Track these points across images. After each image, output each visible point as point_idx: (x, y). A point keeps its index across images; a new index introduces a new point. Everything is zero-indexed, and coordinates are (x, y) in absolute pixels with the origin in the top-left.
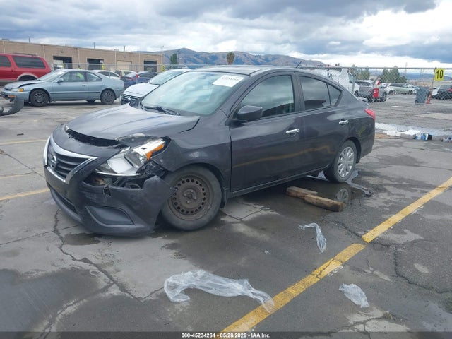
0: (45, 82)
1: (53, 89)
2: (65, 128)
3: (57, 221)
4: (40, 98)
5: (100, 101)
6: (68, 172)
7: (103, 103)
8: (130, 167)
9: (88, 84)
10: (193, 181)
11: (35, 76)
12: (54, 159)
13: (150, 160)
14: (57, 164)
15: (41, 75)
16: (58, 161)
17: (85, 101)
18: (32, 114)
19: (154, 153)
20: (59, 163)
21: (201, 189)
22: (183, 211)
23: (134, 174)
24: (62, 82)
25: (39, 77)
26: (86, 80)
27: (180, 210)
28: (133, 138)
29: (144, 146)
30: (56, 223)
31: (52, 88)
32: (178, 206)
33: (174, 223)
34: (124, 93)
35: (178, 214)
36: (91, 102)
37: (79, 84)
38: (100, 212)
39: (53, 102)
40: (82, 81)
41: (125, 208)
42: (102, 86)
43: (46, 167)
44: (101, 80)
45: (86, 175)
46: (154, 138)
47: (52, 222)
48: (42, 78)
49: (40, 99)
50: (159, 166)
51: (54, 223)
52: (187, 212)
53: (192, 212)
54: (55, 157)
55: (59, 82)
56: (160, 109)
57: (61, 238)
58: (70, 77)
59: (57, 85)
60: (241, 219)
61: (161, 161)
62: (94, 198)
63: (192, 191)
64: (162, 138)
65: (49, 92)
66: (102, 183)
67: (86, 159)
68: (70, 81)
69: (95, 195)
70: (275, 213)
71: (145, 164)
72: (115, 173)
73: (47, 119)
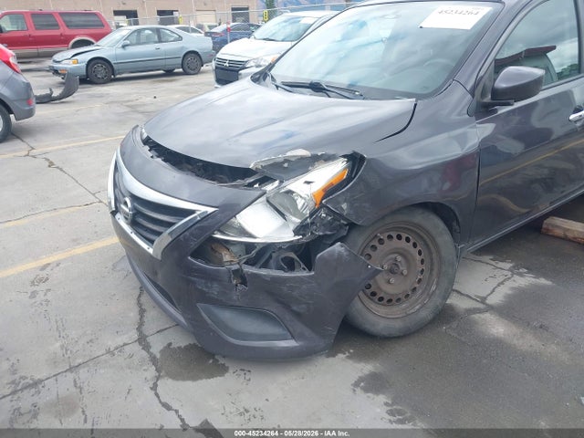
0: (107, 48)
1: (117, 57)
2: (141, 135)
3: (142, 312)
4: (101, 71)
5: (181, 70)
6: (159, 234)
7: (185, 73)
8: (280, 220)
9: (164, 47)
10: (399, 237)
11: (93, 41)
12: (126, 203)
13: (322, 206)
14: (134, 215)
15: (99, 37)
16: (134, 208)
17: (162, 72)
18: (92, 96)
19: (330, 191)
20: (137, 213)
21: (415, 252)
22: (381, 299)
23: (288, 236)
24: (127, 45)
25: (97, 41)
26: (160, 41)
27: (376, 298)
28: (286, 161)
29: (308, 177)
30: (142, 317)
31: (116, 55)
32: (372, 289)
33: (368, 327)
34: (219, 55)
35: (373, 306)
36: (169, 73)
37: (150, 48)
38: (227, 316)
39: (118, 76)
40: (156, 42)
41: (273, 308)
42: (182, 48)
43: (114, 213)
44: (180, 38)
45: (194, 245)
46: (328, 158)
47: (133, 315)
48: (100, 42)
49: (100, 73)
50: (337, 216)
51: (138, 317)
52: (390, 301)
53: (399, 300)
54: (128, 200)
55: (124, 47)
56: (316, 88)
57: (153, 360)
58: (138, 38)
59: (120, 51)
60: (483, 300)
61: (344, 206)
62: (215, 290)
63: (399, 258)
64: (344, 156)
65: (112, 62)
66: (227, 258)
67: (193, 212)
68: (139, 43)
69: (215, 285)
70: (543, 281)
71: (311, 215)
72: (251, 236)
73: (112, 102)
